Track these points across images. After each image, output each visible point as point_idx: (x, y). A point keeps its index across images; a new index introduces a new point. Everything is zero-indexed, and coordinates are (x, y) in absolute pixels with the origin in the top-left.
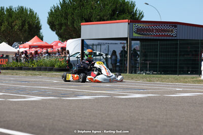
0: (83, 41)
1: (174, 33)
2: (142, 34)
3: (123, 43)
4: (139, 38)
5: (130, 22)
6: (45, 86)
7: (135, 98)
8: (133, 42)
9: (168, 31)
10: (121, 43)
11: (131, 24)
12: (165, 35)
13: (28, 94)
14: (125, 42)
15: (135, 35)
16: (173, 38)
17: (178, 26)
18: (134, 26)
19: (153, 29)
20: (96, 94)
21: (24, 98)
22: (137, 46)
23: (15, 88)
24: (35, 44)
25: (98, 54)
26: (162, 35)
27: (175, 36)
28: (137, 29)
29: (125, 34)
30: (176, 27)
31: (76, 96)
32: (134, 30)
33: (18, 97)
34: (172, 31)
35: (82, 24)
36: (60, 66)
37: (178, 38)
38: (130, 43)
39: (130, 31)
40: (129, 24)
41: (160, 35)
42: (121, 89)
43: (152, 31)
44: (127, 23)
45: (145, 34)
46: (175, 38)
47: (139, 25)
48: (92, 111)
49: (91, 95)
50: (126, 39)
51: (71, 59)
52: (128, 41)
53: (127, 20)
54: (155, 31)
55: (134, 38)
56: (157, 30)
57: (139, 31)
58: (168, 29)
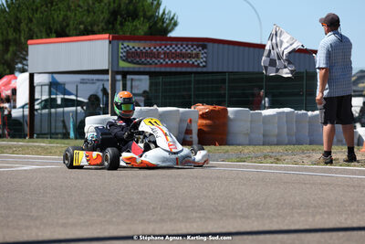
0: (32, 76)
1: (202, 61)
2: (137, 63)
3: (102, 80)
4: (131, 70)
5: (113, 39)
9: (190, 56)
11: (115, 42)
12: (183, 65)
15: (123, 65)
16: (199, 70)
17: (210, 45)
18: (121, 46)
19: (159, 53)
25: (59, 102)
26: (178, 65)
27: (204, 66)
28: (127, 52)
29: (105, 66)
30: (204, 47)
32: (121, 55)
34: (197, 56)
35: (30, 42)
37: (209, 69)
39: (114, 57)
40: (110, 42)
41: (172, 65)
43: (157, 56)
44: (107, 42)
45: (143, 63)
46: (205, 70)
47: (131, 44)
50: (105, 72)
52: (109, 77)
53: (107, 36)
54: (162, 56)
55: (120, 70)
56: (167, 55)
57: (130, 56)
58: (189, 51)
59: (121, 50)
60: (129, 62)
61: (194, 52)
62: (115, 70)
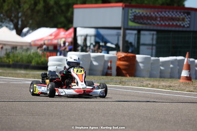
1: (187, 23)
2: (141, 23)
4: (137, 28)
5: (125, 7)
9: (178, 20)
11: (126, 9)
12: (173, 26)
15: (131, 24)
16: (184, 29)
17: (193, 13)
18: (130, 11)
19: (156, 17)
26: (169, 25)
27: (188, 27)
28: (135, 16)
29: (119, 24)
30: (188, 14)
32: (130, 17)
34: (183, 20)
39: (125, 18)
40: (123, 9)
41: (165, 25)
43: (155, 19)
44: (121, 8)
45: (145, 24)
46: (188, 29)
50: (119, 28)
52: (121, 31)
53: (121, 4)
54: (159, 19)
55: (129, 28)
56: (162, 19)
57: (136, 19)
58: (178, 16)
59: (130, 14)
60: (136, 23)
61: (181, 17)
62: (126, 27)
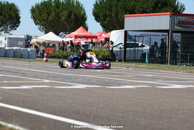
0: (126, 32)
3: (164, 35)
4: (180, 30)
6: (89, 75)
7: (176, 89)
8: (174, 34)
10: (162, 35)
11: (173, 16)
13: (73, 82)
14: (167, 34)
15: (177, 27)
18: (176, 18)
20: (138, 84)
21: (70, 85)
22: (178, 38)
23: (61, 76)
24: (80, 34)
25: (140, 45)
29: (167, 28)
31: (119, 85)
32: (175, 23)
33: (64, 85)
35: (125, 16)
36: (103, 56)
38: (172, 35)
39: (172, 23)
40: (171, 16)
42: (162, 79)
44: (169, 16)
47: (181, 18)
48: (135, 100)
49: (134, 85)
50: (167, 31)
51: (115, 49)
52: (170, 33)
53: (169, 13)
55: (175, 30)
59: (176, 21)
62: (173, 30)
